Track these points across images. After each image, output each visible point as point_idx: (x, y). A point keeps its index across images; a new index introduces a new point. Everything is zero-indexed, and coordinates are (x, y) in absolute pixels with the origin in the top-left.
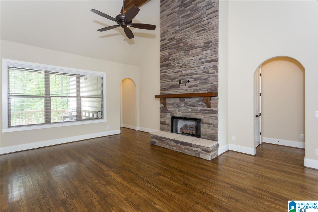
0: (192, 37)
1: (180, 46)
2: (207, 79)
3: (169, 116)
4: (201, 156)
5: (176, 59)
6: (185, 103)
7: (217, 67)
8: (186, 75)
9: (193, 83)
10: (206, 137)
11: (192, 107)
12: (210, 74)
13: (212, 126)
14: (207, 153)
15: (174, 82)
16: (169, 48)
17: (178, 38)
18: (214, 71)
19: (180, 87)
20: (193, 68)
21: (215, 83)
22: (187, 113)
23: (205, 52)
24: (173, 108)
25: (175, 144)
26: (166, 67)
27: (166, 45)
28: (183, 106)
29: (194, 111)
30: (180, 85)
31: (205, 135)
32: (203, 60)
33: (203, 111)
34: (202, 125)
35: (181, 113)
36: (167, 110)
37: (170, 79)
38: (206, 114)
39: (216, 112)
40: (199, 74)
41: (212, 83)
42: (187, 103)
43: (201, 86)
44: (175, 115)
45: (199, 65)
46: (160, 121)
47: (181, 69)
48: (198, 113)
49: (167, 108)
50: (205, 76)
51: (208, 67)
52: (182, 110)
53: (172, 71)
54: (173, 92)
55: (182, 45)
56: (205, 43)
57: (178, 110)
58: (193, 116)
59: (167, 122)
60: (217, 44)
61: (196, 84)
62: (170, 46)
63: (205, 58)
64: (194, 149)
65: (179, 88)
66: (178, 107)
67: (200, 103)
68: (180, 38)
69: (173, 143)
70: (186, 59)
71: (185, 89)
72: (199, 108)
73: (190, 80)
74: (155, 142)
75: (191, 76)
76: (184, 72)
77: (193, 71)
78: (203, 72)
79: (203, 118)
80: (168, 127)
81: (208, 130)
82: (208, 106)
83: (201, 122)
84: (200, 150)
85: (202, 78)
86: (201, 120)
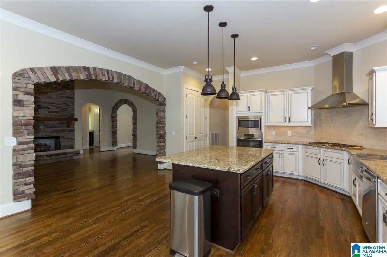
2: (67, 109)
4: (74, 158)
7: (74, 102)
8: (45, 102)
9: (53, 109)
10: (66, 148)
11: (52, 128)
12: (69, 106)
13: (71, 139)
14: (78, 155)
18: (72, 104)
20: (54, 99)
21: (72, 112)
22: (47, 134)
23: (65, 90)
25: (49, 158)
29: (53, 131)
31: (65, 146)
32: (63, 95)
33: (64, 131)
34: (62, 140)
38: (65, 133)
39: (73, 131)
40: (60, 104)
41: (70, 112)
42: (48, 125)
43: (62, 113)
45: (60, 98)
48: (59, 132)
50: (64, 106)
56: (66, 84)
58: (54, 135)
60: (73, 88)
61: (57, 111)
63: (65, 94)
64: (68, 155)
67: (60, 125)
69: (46, 158)
70: (45, 90)
71: (45, 113)
72: (60, 129)
73: (50, 107)
75: (52, 105)
77: (53, 101)
78: (63, 104)
81: (68, 143)
82: (68, 127)
83: (61, 138)
84: (73, 155)
85: (62, 107)
86: (61, 137)
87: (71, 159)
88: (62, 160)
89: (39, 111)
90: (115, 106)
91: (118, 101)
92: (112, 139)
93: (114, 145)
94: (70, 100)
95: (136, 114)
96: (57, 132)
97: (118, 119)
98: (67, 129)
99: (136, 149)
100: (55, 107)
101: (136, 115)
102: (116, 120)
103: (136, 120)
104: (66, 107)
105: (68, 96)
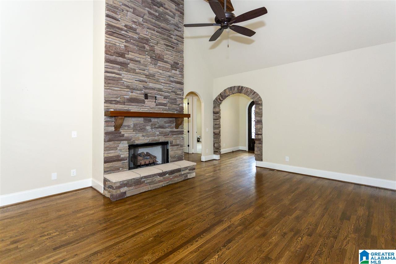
0: (161, 47)
1: (144, 47)
2: (175, 99)
3: (124, 145)
4: (189, 176)
5: (139, 62)
6: (152, 125)
7: (183, 90)
8: (153, 89)
9: (161, 100)
10: (175, 159)
11: (160, 129)
12: (178, 95)
13: (179, 146)
14: (194, 171)
15: (134, 94)
16: (126, 39)
17: (141, 34)
18: (181, 93)
19: (144, 102)
20: (162, 84)
21: (181, 105)
22: (154, 138)
23: (173, 71)
24: (134, 133)
25: (162, 178)
26: (119, 67)
27: (120, 31)
28: (148, 128)
29: (161, 133)
30: (146, 100)
31: (174, 157)
32: (172, 79)
33: (172, 133)
34: (170, 148)
35: (147, 138)
36: (123, 135)
37: (128, 87)
38: (174, 136)
39: (182, 133)
40: (168, 92)
41: (179, 105)
42: (155, 125)
43: (170, 105)
44: (137, 142)
45: (168, 82)
46: (105, 158)
47: (146, 79)
48: (167, 135)
49: (122, 133)
50: (173, 96)
51: (177, 88)
52: (148, 134)
53: (133, 77)
54: (134, 108)
55: (147, 47)
56: (174, 63)
57: (141, 135)
58: (162, 139)
59: (122, 156)
60: (182, 69)
61: (165, 102)
62: (128, 37)
63: (173, 77)
64: (183, 173)
65: (143, 105)
66: (142, 129)
67: (168, 125)
68: (145, 37)
69: (159, 178)
70: (152, 69)
71: (152, 106)
72: (169, 130)
73: (157, 96)
74: (125, 193)
75: (160, 93)
76: (151, 85)
77: (162, 87)
78: (172, 92)
79: (172, 140)
80: (123, 163)
81: (177, 151)
82: (177, 127)
83: (169, 145)
84: (187, 171)
85: (171, 97)
86: (169, 142)
87: (186, 178)
88: (176, 180)
89: (146, 102)
90: (220, 98)
91: (225, 90)
92: (214, 144)
93: (217, 152)
94: (178, 86)
95: (260, 107)
96: (166, 135)
97: (221, 116)
98: (176, 130)
99: (262, 160)
100: (163, 97)
101: (262, 109)
102: (220, 117)
103: (262, 117)
104: (175, 97)
105: (177, 80)
